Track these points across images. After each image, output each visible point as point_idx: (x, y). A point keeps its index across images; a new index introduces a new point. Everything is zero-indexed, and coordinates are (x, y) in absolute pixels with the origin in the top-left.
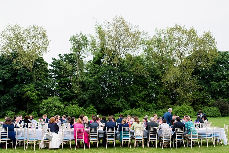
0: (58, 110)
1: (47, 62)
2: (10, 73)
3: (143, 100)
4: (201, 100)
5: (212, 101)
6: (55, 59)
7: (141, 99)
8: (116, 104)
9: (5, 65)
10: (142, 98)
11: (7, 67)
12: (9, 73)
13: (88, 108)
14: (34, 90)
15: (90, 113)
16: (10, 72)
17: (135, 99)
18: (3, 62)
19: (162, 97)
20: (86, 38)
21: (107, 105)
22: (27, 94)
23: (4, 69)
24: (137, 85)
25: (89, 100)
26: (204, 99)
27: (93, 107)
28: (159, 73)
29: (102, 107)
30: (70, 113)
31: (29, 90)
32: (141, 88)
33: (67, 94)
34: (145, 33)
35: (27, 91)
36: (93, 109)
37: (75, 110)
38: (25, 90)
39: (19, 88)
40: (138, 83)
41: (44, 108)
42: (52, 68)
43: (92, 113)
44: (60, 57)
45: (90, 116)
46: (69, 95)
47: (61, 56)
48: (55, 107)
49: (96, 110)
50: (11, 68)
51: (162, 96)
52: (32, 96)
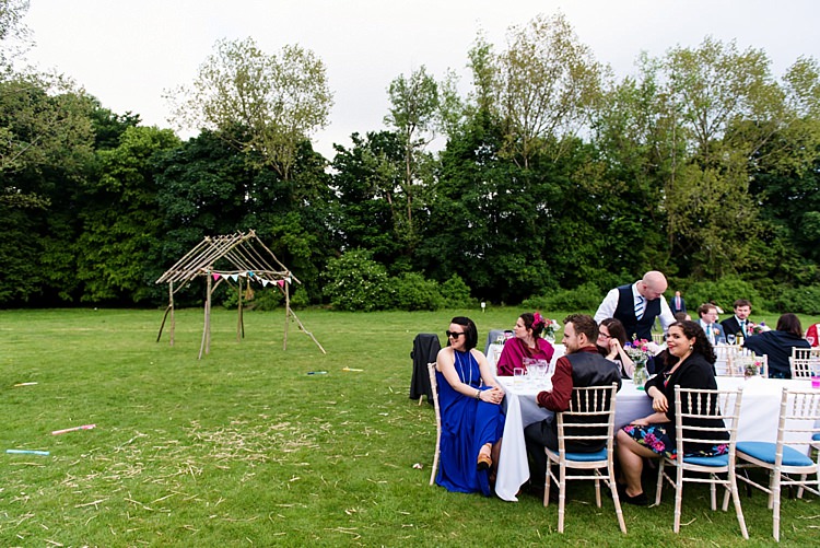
0: (373, 287)
1: (324, 156)
2: (232, 183)
3: (594, 263)
4: (770, 265)
5: (809, 270)
6: (340, 148)
7: (588, 261)
8: (524, 273)
9: (214, 159)
10: (590, 257)
11: (222, 165)
12: (229, 181)
13: (447, 282)
14: (302, 232)
15: (453, 297)
16: (230, 178)
17: (573, 260)
18: (209, 151)
19: (654, 254)
20: (435, 87)
21: (500, 274)
22: (284, 240)
23: (214, 172)
24: (575, 220)
25: (449, 262)
26: (778, 263)
27: (460, 279)
28: (644, 185)
29: (483, 280)
30: (406, 296)
31: (289, 231)
32: (588, 230)
33: (383, 242)
34: (604, 68)
35: (281, 233)
36: (460, 286)
37: (419, 288)
38: (276, 229)
39: (258, 224)
40: (580, 215)
41: (333, 280)
42: (335, 172)
43: (460, 295)
44: (355, 140)
45: (456, 304)
46: (389, 245)
47: (359, 137)
48: (366, 277)
49: (469, 288)
50: (233, 169)
51: (652, 251)
52: (297, 247)
